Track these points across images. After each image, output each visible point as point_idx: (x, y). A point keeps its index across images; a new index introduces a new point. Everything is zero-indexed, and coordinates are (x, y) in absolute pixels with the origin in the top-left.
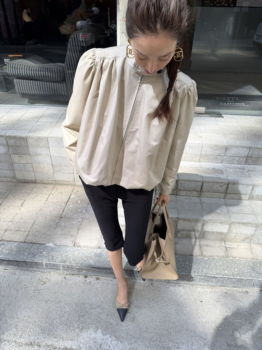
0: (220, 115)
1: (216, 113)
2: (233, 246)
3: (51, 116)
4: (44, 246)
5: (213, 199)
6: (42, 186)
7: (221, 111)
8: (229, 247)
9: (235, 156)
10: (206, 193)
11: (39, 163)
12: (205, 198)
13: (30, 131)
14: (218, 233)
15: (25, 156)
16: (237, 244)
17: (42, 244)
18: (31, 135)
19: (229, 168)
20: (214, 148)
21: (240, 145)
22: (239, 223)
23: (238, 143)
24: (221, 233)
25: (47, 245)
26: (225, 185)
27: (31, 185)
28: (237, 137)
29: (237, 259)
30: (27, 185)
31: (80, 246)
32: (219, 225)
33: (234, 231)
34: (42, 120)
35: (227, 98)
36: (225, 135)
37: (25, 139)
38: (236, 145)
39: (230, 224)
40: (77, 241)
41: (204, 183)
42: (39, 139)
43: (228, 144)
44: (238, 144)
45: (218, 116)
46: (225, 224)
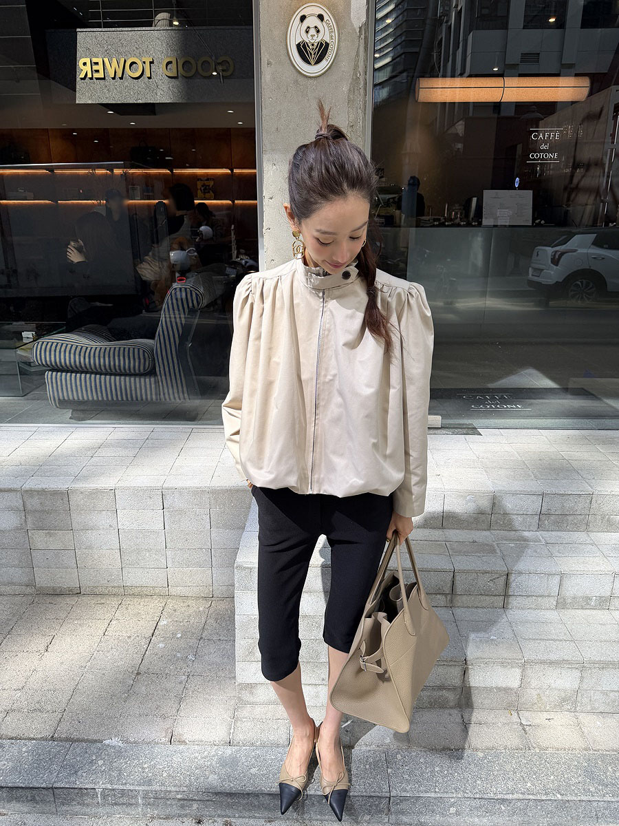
0: (473, 431)
1: (465, 426)
2: (537, 721)
3: (123, 444)
4: (99, 745)
5: (480, 611)
6: (92, 601)
7: (476, 422)
8: (529, 723)
9: (515, 513)
10: (464, 598)
11: (90, 547)
12: (463, 610)
13: (76, 478)
14: (499, 689)
15: (60, 532)
16: (546, 715)
17: (96, 741)
18: (79, 485)
19: (506, 540)
20: (468, 498)
21: (521, 489)
22: (542, 662)
23: (517, 486)
24: (507, 690)
25: (107, 742)
26: (501, 576)
27: (69, 600)
28: (512, 474)
29: (550, 750)
30: (59, 599)
31: (184, 742)
32: (499, 670)
33: (534, 683)
34: (103, 452)
35: (484, 396)
36: (488, 470)
37: (65, 495)
38: (513, 489)
39: (523, 667)
40: (178, 730)
41: (456, 574)
42: (96, 493)
43: (497, 489)
44: (517, 489)
45: (470, 432)
46: (512, 667)
